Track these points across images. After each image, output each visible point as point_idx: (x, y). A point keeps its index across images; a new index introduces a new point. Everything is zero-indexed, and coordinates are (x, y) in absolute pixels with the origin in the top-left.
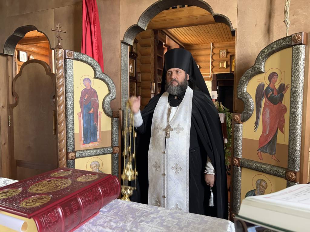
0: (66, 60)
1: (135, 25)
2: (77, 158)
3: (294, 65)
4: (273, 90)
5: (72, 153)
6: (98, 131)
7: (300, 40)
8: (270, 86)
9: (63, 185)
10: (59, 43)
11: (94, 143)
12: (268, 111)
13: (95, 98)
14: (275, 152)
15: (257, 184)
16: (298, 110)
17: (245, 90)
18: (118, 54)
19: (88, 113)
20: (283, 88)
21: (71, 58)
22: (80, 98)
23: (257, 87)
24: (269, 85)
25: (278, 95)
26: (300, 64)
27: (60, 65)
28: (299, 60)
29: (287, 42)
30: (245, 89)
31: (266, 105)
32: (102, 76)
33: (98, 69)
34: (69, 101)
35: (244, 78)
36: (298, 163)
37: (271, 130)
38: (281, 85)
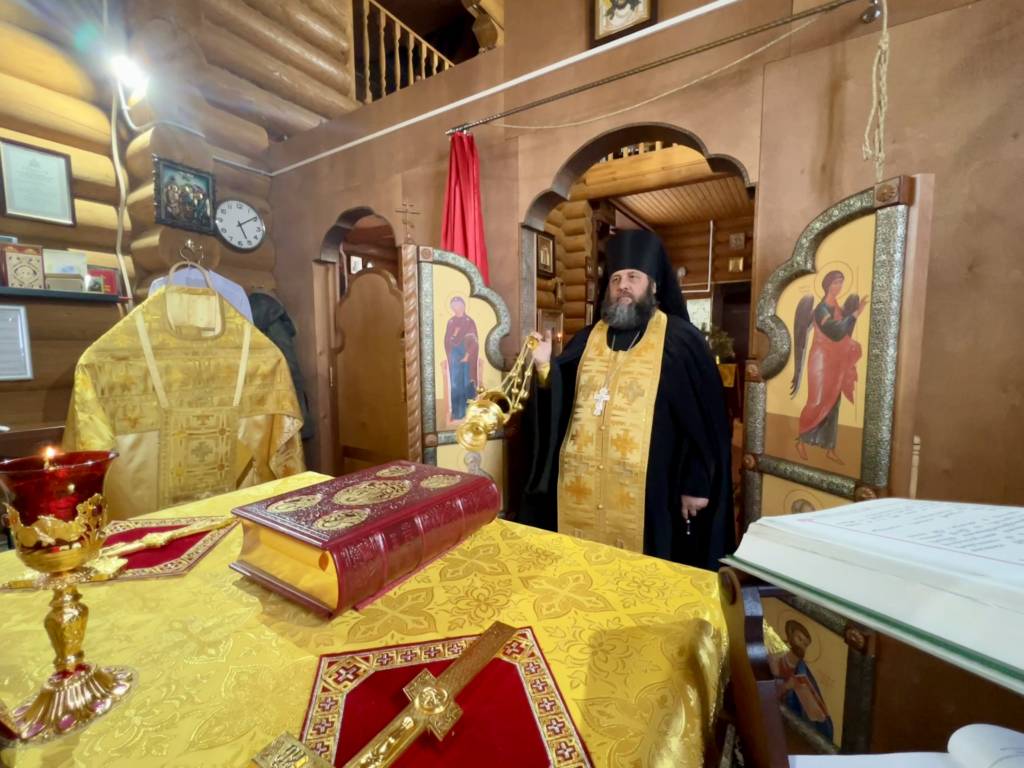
0: (420, 264)
1: (547, 192)
2: (440, 445)
3: (878, 252)
4: (832, 310)
5: (431, 436)
8: (827, 300)
9: (395, 493)
10: (407, 235)
12: (820, 356)
13: (473, 335)
14: (835, 444)
16: (887, 352)
17: (771, 312)
19: (459, 361)
20: (853, 304)
22: (446, 334)
23: (797, 305)
24: (823, 301)
25: (843, 320)
27: (410, 274)
29: (865, 203)
31: (817, 342)
32: (485, 291)
33: (478, 280)
34: (425, 340)
35: (770, 287)
36: (885, 468)
37: (827, 396)
38: (851, 297)
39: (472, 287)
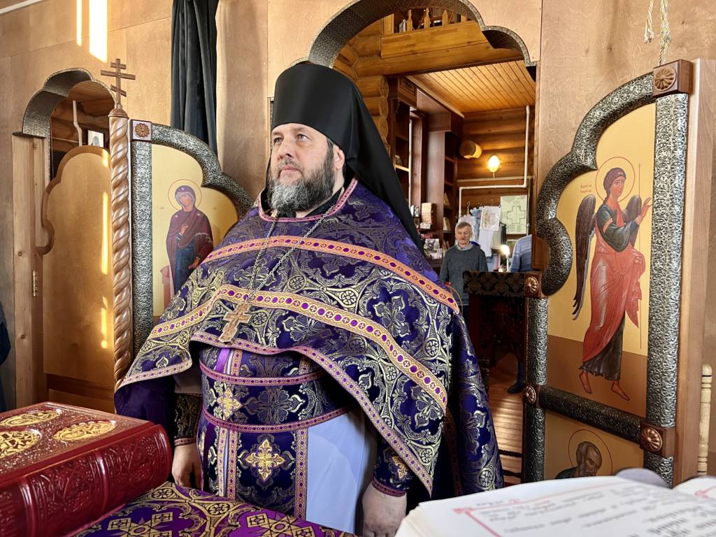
0: (134, 143)
4: (613, 215)
7: (671, 81)
9: (10, 450)
10: (117, 104)
12: (603, 268)
13: (206, 233)
14: (619, 373)
15: (579, 453)
16: (669, 265)
19: (187, 268)
21: (146, 139)
22: (169, 233)
23: (579, 206)
24: (605, 202)
25: (625, 226)
26: (673, 145)
27: (119, 155)
28: (670, 135)
29: (644, 90)
30: (551, 213)
31: (600, 253)
32: (222, 180)
33: (212, 166)
35: (548, 185)
36: (671, 405)
37: (611, 317)
38: (633, 199)
39: (205, 174)
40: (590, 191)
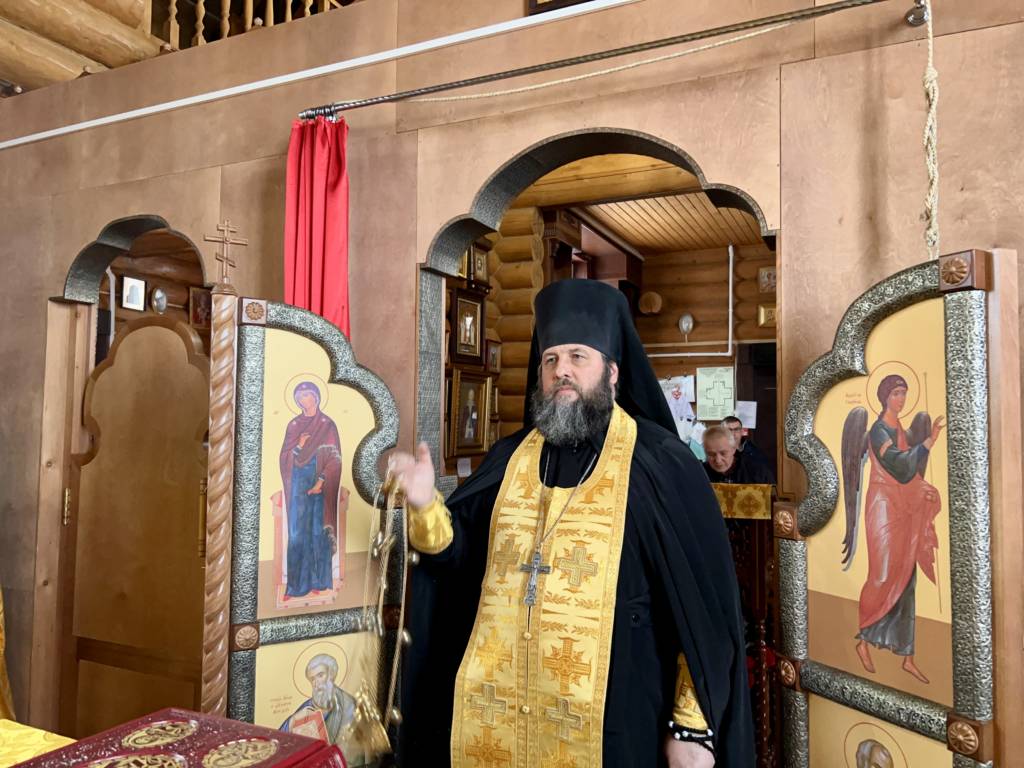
0: (243, 327)
1: (463, 218)
2: (263, 644)
3: (950, 355)
4: (893, 435)
5: (247, 628)
6: (333, 553)
7: (963, 275)
8: (886, 419)
10: (223, 277)
11: (321, 592)
12: (882, 504)
13: (332, 446)
14: (913, 647)
15: (859, 755)
16: (974, 506)
17: (807, 430)
18: (408, 304)
19: (305, 492)
20: (923, 428)
21: (259, 322)
22: (284, 445)
23: (844, 420)
24: (881, 417)
25: (910, 450)
26: (970, 353)
27: (224, 344)
28: (966, 341)
29: (927, 282)
30: (807, 427)
31: (877, 483)
32: (356, 374)
33: (344, 355)
34: (245, 456)
35: (802, 391)
36: (988, 691)
37: (895, 571)
38: (919, 416)
39: (334, 367)
40: (859, 402)
